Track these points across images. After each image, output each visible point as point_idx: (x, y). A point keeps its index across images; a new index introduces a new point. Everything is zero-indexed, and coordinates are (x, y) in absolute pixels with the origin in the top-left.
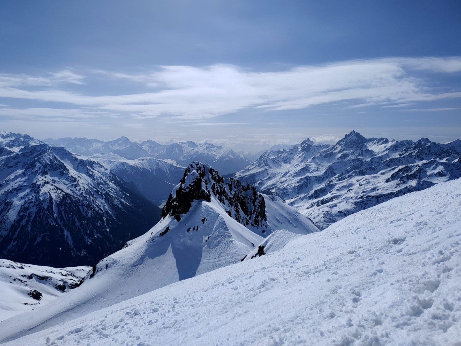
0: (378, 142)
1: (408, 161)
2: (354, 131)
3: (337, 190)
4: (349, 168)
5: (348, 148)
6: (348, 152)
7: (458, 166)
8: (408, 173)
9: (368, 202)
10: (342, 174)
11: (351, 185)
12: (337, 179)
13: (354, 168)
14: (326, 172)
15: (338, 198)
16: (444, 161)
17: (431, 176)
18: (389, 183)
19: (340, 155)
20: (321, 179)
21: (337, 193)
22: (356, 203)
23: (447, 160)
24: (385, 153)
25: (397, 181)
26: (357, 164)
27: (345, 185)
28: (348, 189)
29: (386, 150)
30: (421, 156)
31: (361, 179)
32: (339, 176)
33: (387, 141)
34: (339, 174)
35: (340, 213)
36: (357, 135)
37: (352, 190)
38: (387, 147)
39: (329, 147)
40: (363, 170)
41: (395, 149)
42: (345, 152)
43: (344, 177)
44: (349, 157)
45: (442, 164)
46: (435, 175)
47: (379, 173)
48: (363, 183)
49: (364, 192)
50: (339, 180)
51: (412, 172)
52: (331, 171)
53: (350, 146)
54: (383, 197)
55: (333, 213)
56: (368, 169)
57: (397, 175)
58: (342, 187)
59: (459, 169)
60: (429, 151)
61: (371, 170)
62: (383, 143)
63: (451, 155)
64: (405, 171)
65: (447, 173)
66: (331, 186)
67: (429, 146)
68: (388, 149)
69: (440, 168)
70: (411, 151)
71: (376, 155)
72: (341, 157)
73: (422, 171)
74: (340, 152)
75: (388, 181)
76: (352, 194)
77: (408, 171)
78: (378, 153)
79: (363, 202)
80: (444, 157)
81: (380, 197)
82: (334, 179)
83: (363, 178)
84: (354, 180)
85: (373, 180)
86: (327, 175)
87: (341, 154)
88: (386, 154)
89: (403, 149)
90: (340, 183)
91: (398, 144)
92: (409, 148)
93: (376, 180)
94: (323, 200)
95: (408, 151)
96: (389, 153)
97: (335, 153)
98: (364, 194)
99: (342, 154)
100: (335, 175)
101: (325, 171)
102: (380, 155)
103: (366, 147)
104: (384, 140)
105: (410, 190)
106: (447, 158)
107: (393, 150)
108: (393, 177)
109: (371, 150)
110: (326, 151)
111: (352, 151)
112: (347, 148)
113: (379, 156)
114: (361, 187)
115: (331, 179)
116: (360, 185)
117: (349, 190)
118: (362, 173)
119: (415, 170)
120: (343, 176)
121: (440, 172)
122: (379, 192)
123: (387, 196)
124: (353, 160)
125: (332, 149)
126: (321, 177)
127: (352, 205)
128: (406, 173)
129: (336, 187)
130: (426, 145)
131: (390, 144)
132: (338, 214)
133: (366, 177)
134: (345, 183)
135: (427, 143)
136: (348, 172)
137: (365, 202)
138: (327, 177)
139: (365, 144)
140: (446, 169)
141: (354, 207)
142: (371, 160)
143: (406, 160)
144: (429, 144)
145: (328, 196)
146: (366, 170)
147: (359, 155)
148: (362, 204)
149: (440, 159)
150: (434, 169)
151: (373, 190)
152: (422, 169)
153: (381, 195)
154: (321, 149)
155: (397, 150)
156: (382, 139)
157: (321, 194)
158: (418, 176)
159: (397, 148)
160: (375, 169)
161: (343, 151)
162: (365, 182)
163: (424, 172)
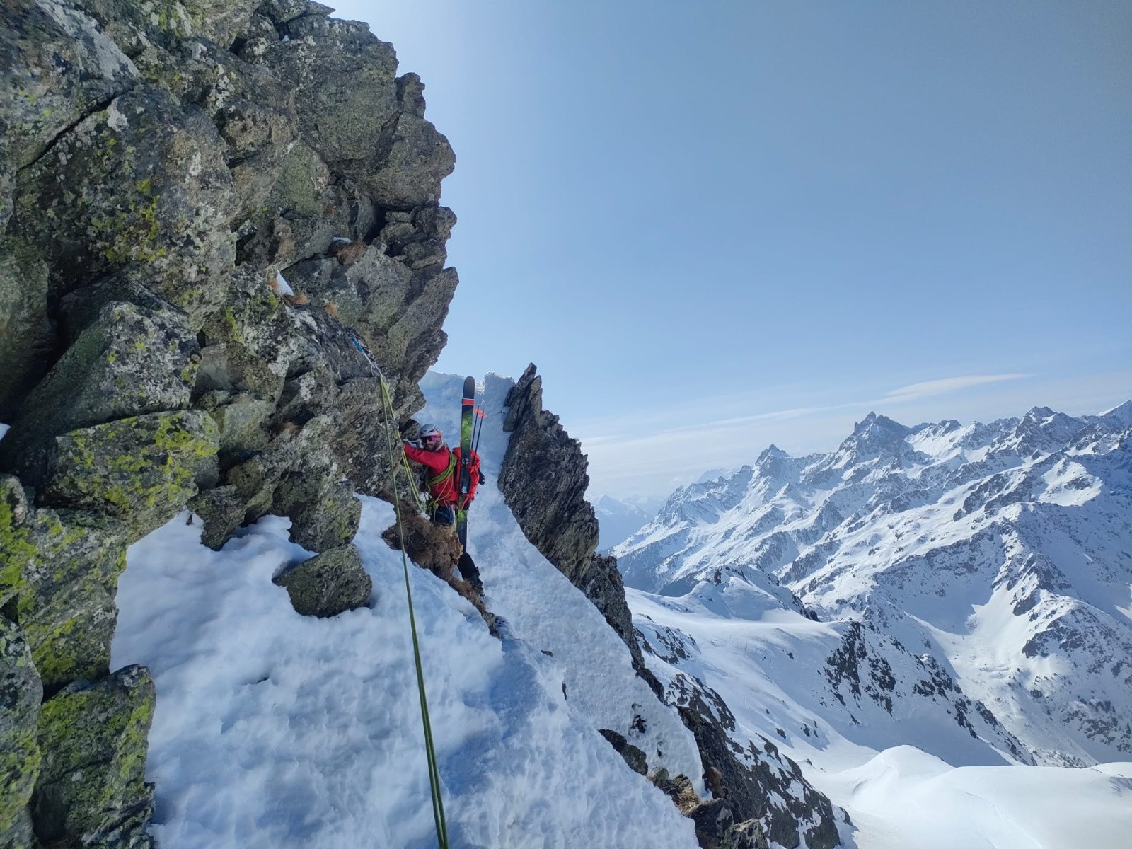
0: (935, 432)
1: (1005, 465)
2: (872, 415)
3: (846, 554)
4: (871, 499)
5: (866, 454)
6: (866, 463)
7: (1121, 460)
8: (1001, 493)
9: (907, 570)
10: (858, 517)
11: (877, 538)
12: (847, 528)
13: (884, 497)
14: (820, 518)
15: (846, 571)
16: (1088, 451)
17: (1056, 490)
18: (963, 520)
19: (848, 474)
20: (810, 535)
21: (846, 561)
22: (878, 576)
23: (1094, 449)
24: (955, 455)
25: (981, 512)
26: (888, 488)
27: (863, 539)
28: (871, 548)
29: (955, 446)
30: (1031, 448)
31: (899, 522)
32: (851, 523)
33: (955, 425)
34: (850, 519)
35: (841, 604)
36: (884, 421)
37: (878, 549)
38: (956, 441)
39: (825, 459)
40: (900, 500)
41: (975, 442)
42: (860, 465)
43: (862, 522)
44: (871, 475)
45: (1077, 459)
46: (1065, 487)
47: (940, 501)
48: (904, 530)
49: (901, 549)
50: (850, 530)
51: (1012, 489)
52: (832, 514)
53: (870, 450)
54: (943, 554)
55: (824, 606)
56: (912, 497)
57: (978, 499)
58: (857, 545)
59: (1124, 466)
60: (1050, 434)
61: (920, 499)
62: (947, 431)
63: (1101, 437)
64: (994, 487)
65: (1094, 480)
66: (832, 547)
67: (1050, 424)
68: (960, 445)
69: (1076, 470)
70: (1010, 440)
71: (934, 461)
72: (852, 478)
73: (1034, 483)
74: (848, 466)
75: (957, 516)
76: (876, 559)
77: (1002, 487)
78: (938, 456)
79: (895, 571)
80: (1087, 445)
81: (936, 555)
82: (841, 531)
83: (903, 518)
84: (882, 525)
85: (928, 521)
86: (824, 523)
87: (853, 469)
88: (957, 456)
89: (995, 440)
90: (851, 537)
91: (980, 430)
92: (1008, 435)
93: (933, 518)
94: (813, 581)
95: (1004, 441)
96: (963, 453)
97: (837, 470)
98: (901, 553)
99: (854, 471)
100: (842, 520)
101: (818, 514)
102: (943, 460)
103: (907, 445)
104: (948, 425)
105: (1004, 530)
106: (1094, 444)
107: (970, 445)
108: (969, 506)
109: (920, 453)
110: (818, 469)
111: (876, 460)
112: (863, 454)
113: (939, 462)
114: (900, 539)
115: (834, 531)
116: (898, 536)
117: (872, 552)
118: (899, 507)
119: (1017, 482)
120: (859, 521)
121: (1077, 479)
122: (937, 544)
123: (951, 551)
124: (880, 481)
125: (830, 463)
126: (811, 531)
127: (867, 581)
128: (998, 492)
129: (843, 548)
130: (1043, 422)
131: (960, 433)
132: (836, 607)
133: (909, 514)
134: (863, 535)
135: (1044, 419)
136: (871, 510)
137: (900, 572)
138: (825, 529)
139: (906, 439)
140: (1089, 471)
141: (872, 586)
142: (924, 474)
143: (998, 463)
144: (1050, 419)
145: (826, 570)
146: (907, 498)
147: (893, 467)
148: (892, 576)
149: (1079, 448)
150: (1061, 472)
151: (922, 540)
152: (1033, 478)
153: (937, 550)
154: (807, 464)
155: (979, 444)
156: (943, 423)
157: (808, 569)
158: (1027, 495)
159: (980, 440)
160: (927, 494)
161: (856, 462)
162: (909, 527)
163: (1038, 484)
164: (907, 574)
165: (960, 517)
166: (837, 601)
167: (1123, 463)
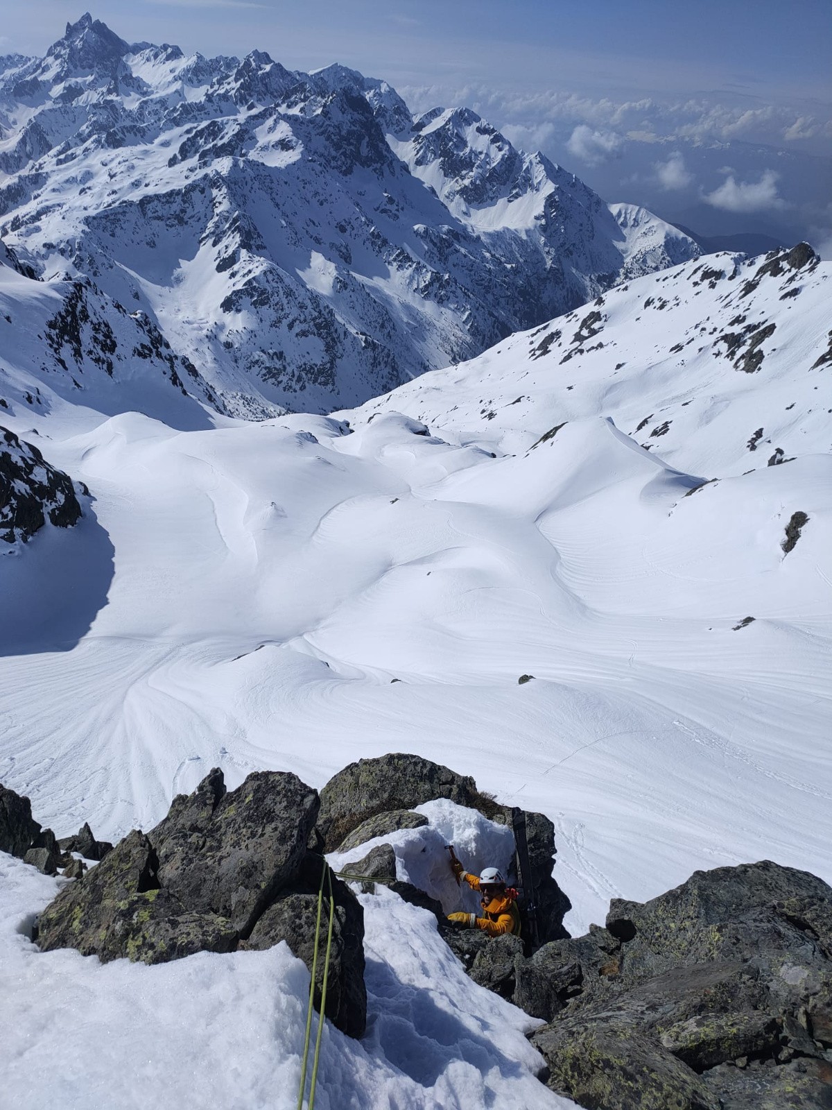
0: (156, 56)
1: (221, 112)
2: (87, 17)
3: (54, 190)
4: (84, 127)
5: (79, 68)
6: (79, 80)
7: (321, 127)
8: (215, 142)
9: (120, 216)
10: (68, 147)
11: (88, 175)
12: (55, 160)
13: (98, 127)
14: (23, 142)
15: (54, 211)
16: (295, 111)
17: (264, 148)
18: (177, 167)
19: (58, 90)
20: (12, 161)
21: (54, 199)
22: (90, 220)
23: (302, 110)
24: (174, 90)
25: (194, 161)
26: (102, 117)
27: (74, 175)
28: (82, 187)
29: (175, 79)
30: (248, 97)
31: (113, 160)
32: (60, 153)
33: (176, 53)
34: (58, 148)
35: (48, 248)
36: (100, 28)
37: (89, 188)
38: (176, 73)
39: (29, 64)
40: (115, 133)
41: (195, 78)
42: (72, 81)
43: (72, 154)
44: (84, 97)
45: (287, 118)
46: (273, 146)
47: (157, 141)
48: (118, 170)
49: (114, 192)
50: (60, 162)
51: (226, 140)
52: (37, 139)
53: (84, 63)
54: (156, 202)
55: (30, 249)
56: (128, 131)
57: (194, 146)
58: (67, 181)
59: (323, 133)
60: (266, 85)
61: (136, 135)
62: (168, 58)
63: (309, 97)
64: (209, 135)
65: (297, 143)
66: (38, 180)
67: (267, 73)
68: (180, 79)
69: (284, 130)
70: (229, 84)
71: (152, 92)
72: (62, 97)
73: (246, 137)
74: (58, 79)
75: (172, 162)
76: (87, 200)
77: (217, 136)
78: (157, 87)
79: (107, 216)
80: (296, 104)
81: (149, 202)
82: (48, 161)
83: (117, 156)
84: (95, 160)
85: (142, 163)
86: (28, 148)
87: (63, 85)
88: (177, 91)
89: (215, 80)
90: (60, 170)
91: (201, 64)
92: (228, 77)
93: (149, 160)
94: (17, 219)
95: (223, 84)
96: (182, 88)
97: (44, 82)
98: (114, 197)
99: (65, 88)
100: (50, 148)
101: (20, 136)
102: (161, 94)
103: (125, 67)
104: (169, 50)
105: (215, 183)
106: (302, 105)
107: (190, 80)
108: (185, 152)
109: (138, 79)
110: (21, 76)
111: (90, 78)
112: (75, 67)
113: (158, 95)
114: (113, 180)
115: (40, 161)
116: (112, 177)
117: (83, 191)
118: (115, 142)
119: (231, 133)
120: (69, 152)
121: (284, 140)
122: (151, 191)
123: (164, 200)
124: (95, 106)
125: (35, 71)
126: (12, 156)
127: (78, 225)
128: (213, 141)
129: (51, 183)
130: (261, 70)
131: (183, 63)
132: (43, 251)
133: (123, 152)
134: (74, 170)
135: (263, 66)
136: (84, 141)
137: (112, 217)
138: (29, 157)
139: (124, 59)
140: (295, 133)
141: (83, 231)
142: (141, 107)
143: (215, 107)
144: (268, 68)
145: (31, 207)
146: (123, 133)
147: (110, 92)
148: (104, 221)
149: (289, 107)
150: (271, 130)
151: (136, 184)
152: (246, 131)
153: (150, 197)
154: (6, 67)
155: (199, 81)
156: (165, 47)
157: (10, 204)
158: (239, 149)
159: (201, 77)
160: (144, 131)
161: (67, 76)
162: (123, 168)
163: (249, 138)
164: (119, 220)
165: (175, 163)
166: (45, 245)
167: (322, 129)
